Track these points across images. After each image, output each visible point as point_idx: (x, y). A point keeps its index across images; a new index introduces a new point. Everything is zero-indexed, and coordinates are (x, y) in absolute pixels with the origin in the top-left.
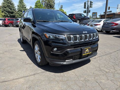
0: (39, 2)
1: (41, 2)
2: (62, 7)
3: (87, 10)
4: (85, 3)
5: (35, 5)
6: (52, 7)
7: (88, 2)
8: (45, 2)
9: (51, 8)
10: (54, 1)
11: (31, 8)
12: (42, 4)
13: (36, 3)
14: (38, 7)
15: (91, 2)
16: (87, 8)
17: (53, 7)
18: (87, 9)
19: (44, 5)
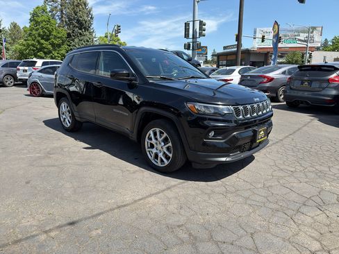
0: (44, 10)
1: (50, 12)
2: (118, 31)
3: (193, 42)
4: (187, 25)
5: (31, 20)
6: (85, 28)
7: (194, 21)
8: (62, 11)
9: (80, 29)
10: (90, 11)
11: (15, 26)
12: (53, 16)
13: (34, 15)
14: (42, 25)
15: (202, 24)
16: (193, 38)
17: (87, 29)
18: (191, 40)
19: (59, 21)
